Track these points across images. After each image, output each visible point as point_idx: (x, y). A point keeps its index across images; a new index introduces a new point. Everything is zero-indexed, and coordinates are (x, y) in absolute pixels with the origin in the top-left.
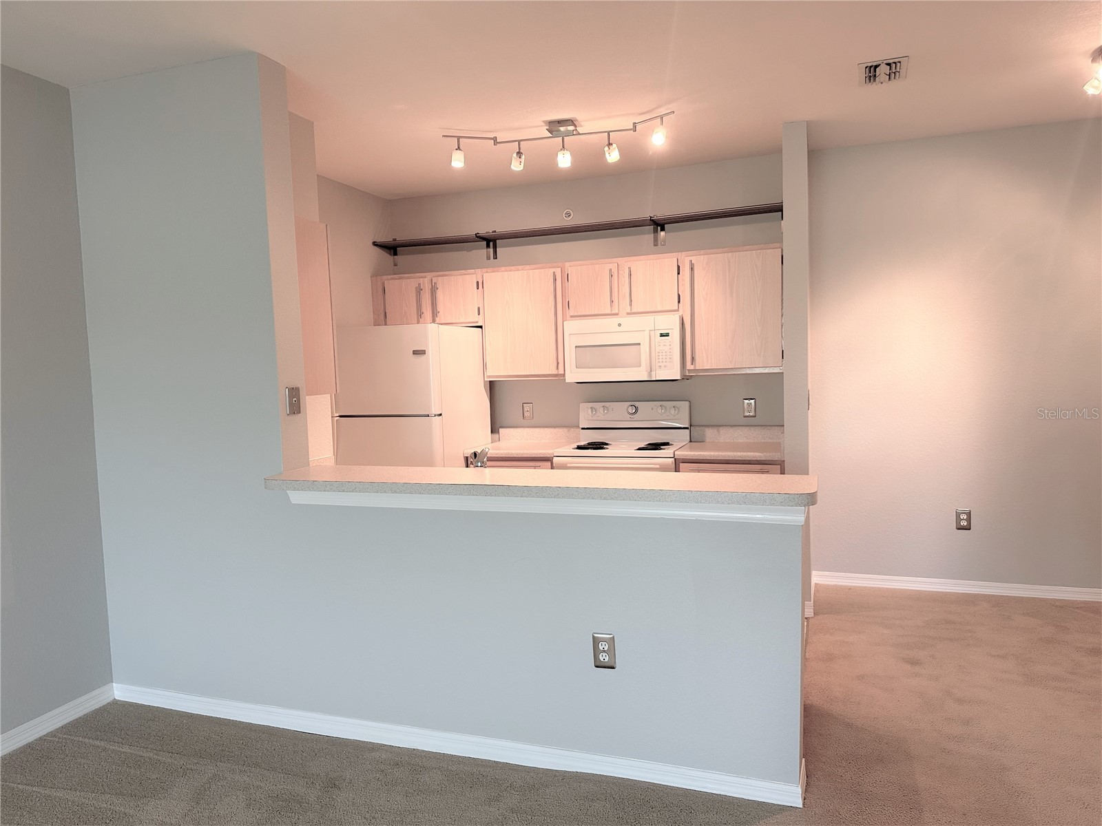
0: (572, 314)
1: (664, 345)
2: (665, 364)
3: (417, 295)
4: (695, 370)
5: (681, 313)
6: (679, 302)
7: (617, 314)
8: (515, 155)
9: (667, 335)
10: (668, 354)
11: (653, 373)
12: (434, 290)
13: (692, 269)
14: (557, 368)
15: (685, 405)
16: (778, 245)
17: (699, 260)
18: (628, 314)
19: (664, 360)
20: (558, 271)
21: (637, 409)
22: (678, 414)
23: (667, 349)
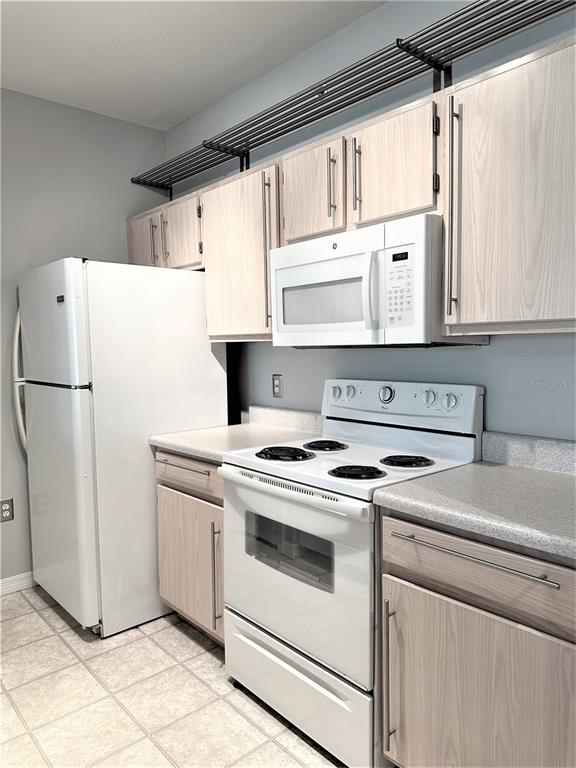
1: (400, 278)
5: (439, 211)
6: (437, 191)
9: (403, 258)
10: (405, 294)
14: (267, 325)
15: (468, 393)
21: (393, 394)
22: (455, 409)
23: (403, 285)
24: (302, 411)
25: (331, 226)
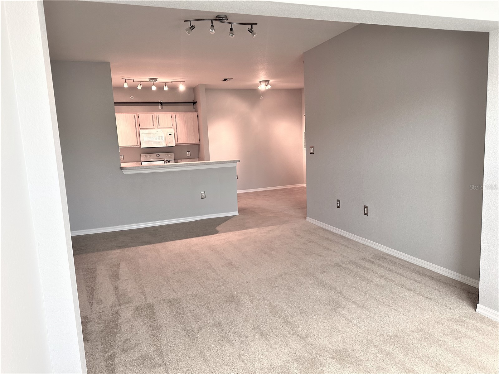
0: (141, 128)
2: (171, 142)
4: (178, 144)
5: (173, 128)
6: (172, 125)
7: (155, 128)
8: (139, 85)
9: (171, 134)
11: (168, 145)
13: (175, 117)
14: (138, 144)
15: (173, 154)
16: (196, 112)
17: (177, 115)
18: (158, 128)
20: (136, 115)
21: (159, 155)
22: (171, 156)
23: (171, 138)
24: (132, 162)
25: (152, 127)
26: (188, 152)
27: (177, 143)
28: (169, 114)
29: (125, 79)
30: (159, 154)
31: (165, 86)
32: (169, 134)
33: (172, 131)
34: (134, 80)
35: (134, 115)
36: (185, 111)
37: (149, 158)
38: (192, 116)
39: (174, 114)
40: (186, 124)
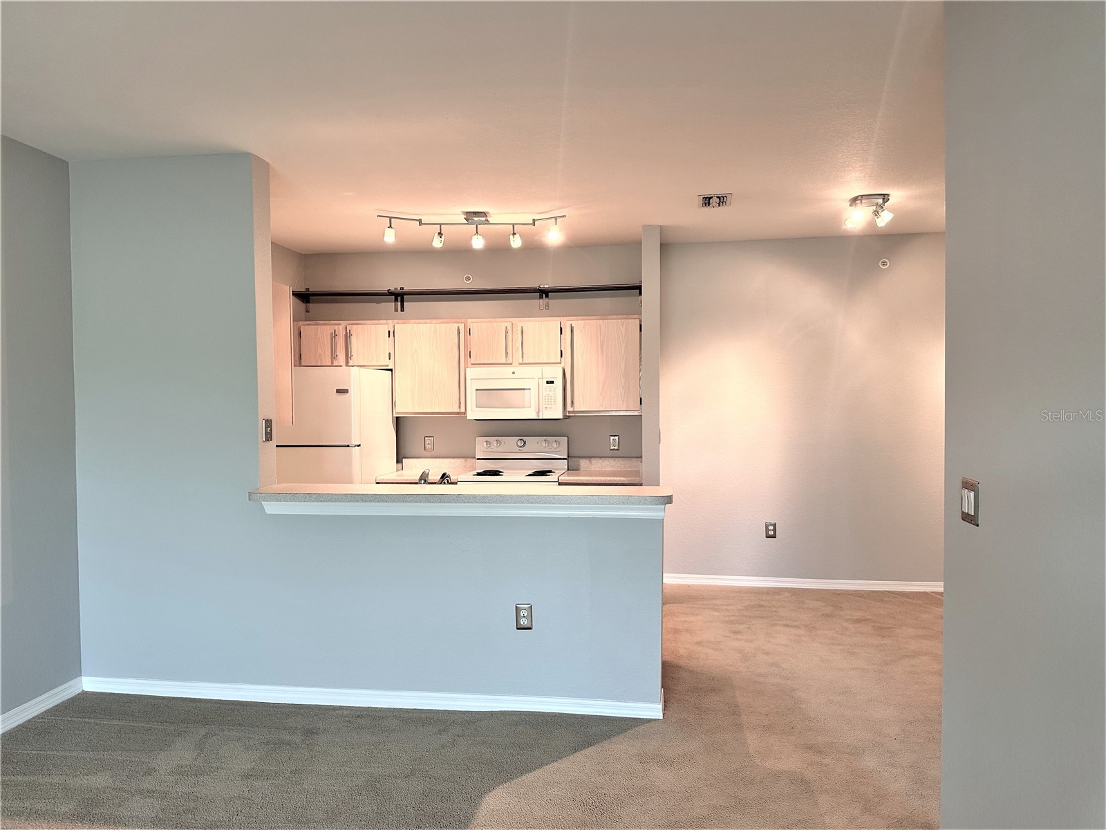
0: (473, 362)
1: (550, 391)
2: (550, 406)
3: (332, 340)
4: (574, 412)
5: (563, 365)
6: (561, 356)
7: (511, 364)
8: (436, 235)
9: (552, 382)
10: (553, 398)
11: (541, 413)
12: (348, 337)
13: (572, 331)
14: (460, 408)
15: (564, 440)
16: (637, 316)
17: (578, 324)
18: (520, 364)
19: (550, 403)
20: (462, 326)
21: (525, 442)
22: (559, 448)
23: (551, 393)
24: (453, 458)
25: (504, 362)
26: (612, 438)
27: (572, 409)
28: (553, 324)
29: (391, 218)
30: (525, 438)
31: (511, 236)
32: (548, 383)
33: (555, 373)
34: (420, 221)
35: (456, 325)
36: (604, 315)
37: (494, 450)
38: (619, 329)
39: (568, 324)
40: (602, 351)
